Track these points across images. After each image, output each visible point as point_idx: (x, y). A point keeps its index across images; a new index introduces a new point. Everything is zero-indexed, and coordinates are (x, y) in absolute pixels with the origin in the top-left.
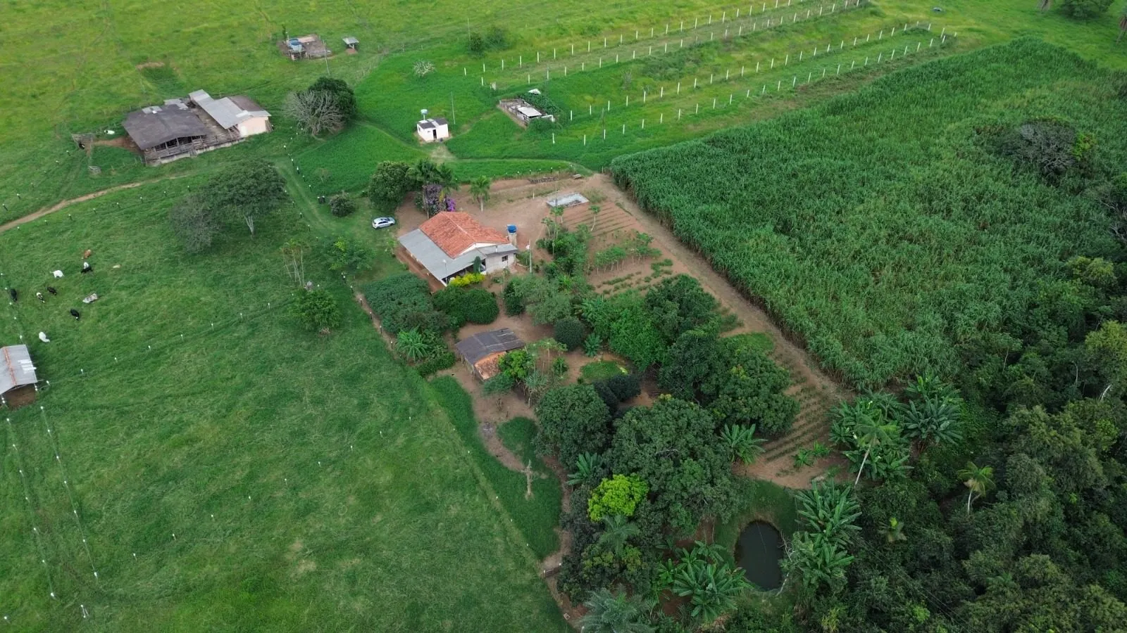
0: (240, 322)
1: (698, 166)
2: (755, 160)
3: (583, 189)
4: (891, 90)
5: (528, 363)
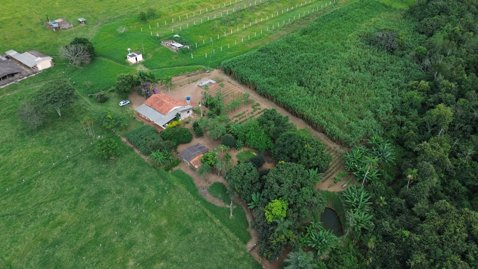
0: (67, 160)
1: (259, 61)
2: (281, 56)
3: (212, 76)
4: (323, 23)
5: (215, 157)
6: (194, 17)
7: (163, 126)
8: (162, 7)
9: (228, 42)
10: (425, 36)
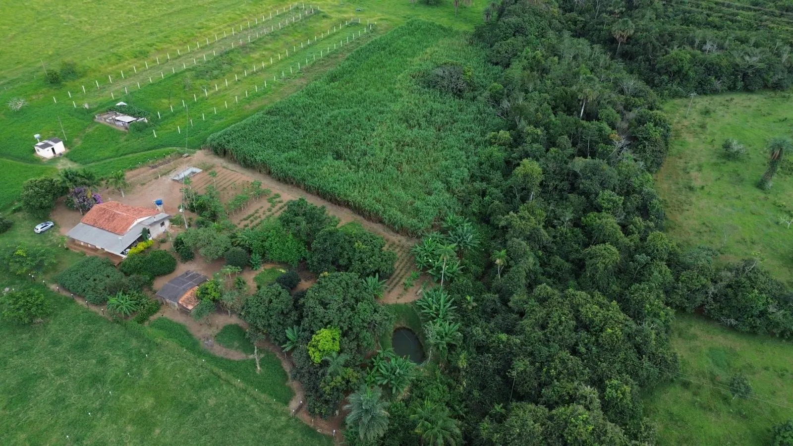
1: (268, 130)
2: (302, 118)
3: (194, 163)
4: (358, 61)
5: (219, 287)
6: (147, 70)
7: (122, 253)
8: (86, 59)
9: (212, 105)
10: (500, 67)
